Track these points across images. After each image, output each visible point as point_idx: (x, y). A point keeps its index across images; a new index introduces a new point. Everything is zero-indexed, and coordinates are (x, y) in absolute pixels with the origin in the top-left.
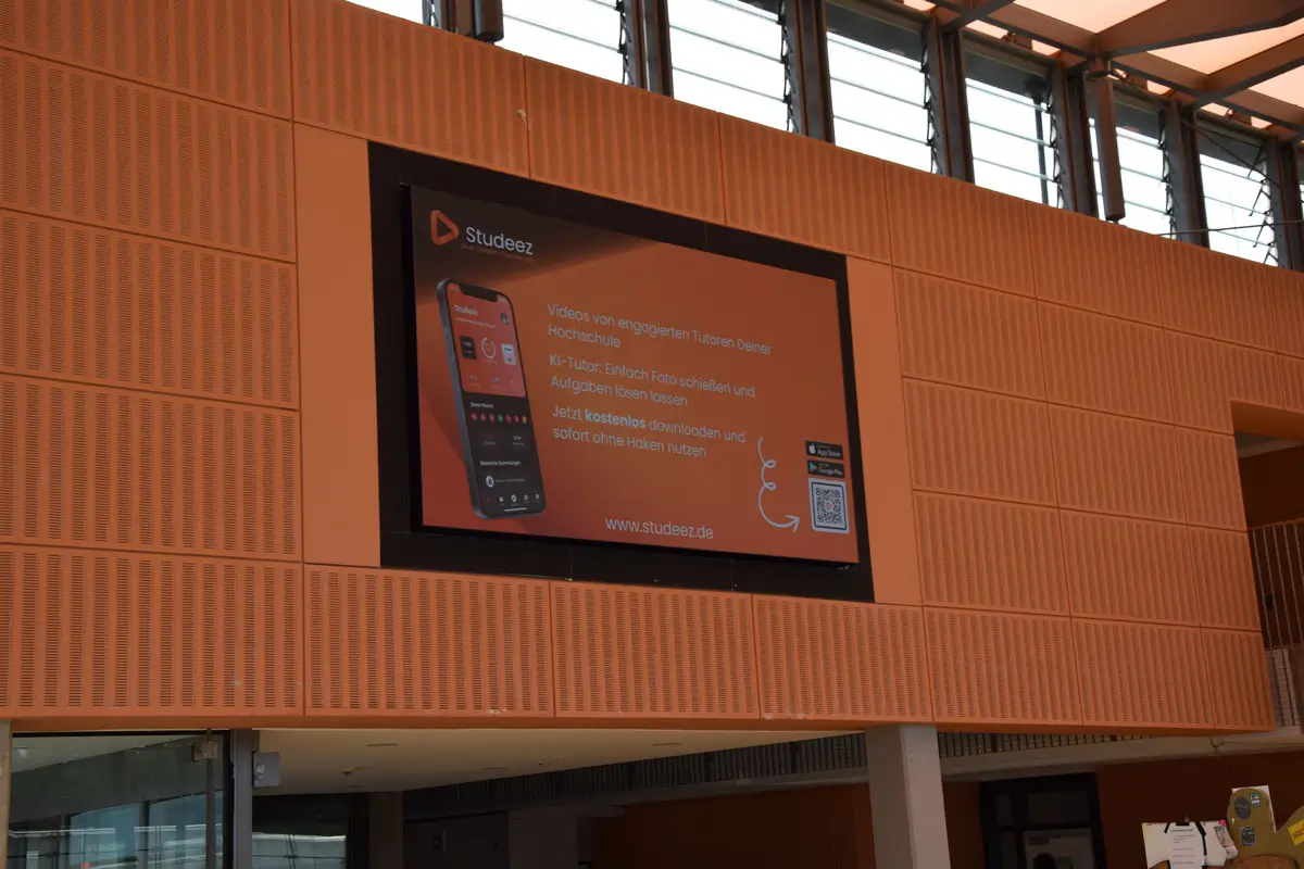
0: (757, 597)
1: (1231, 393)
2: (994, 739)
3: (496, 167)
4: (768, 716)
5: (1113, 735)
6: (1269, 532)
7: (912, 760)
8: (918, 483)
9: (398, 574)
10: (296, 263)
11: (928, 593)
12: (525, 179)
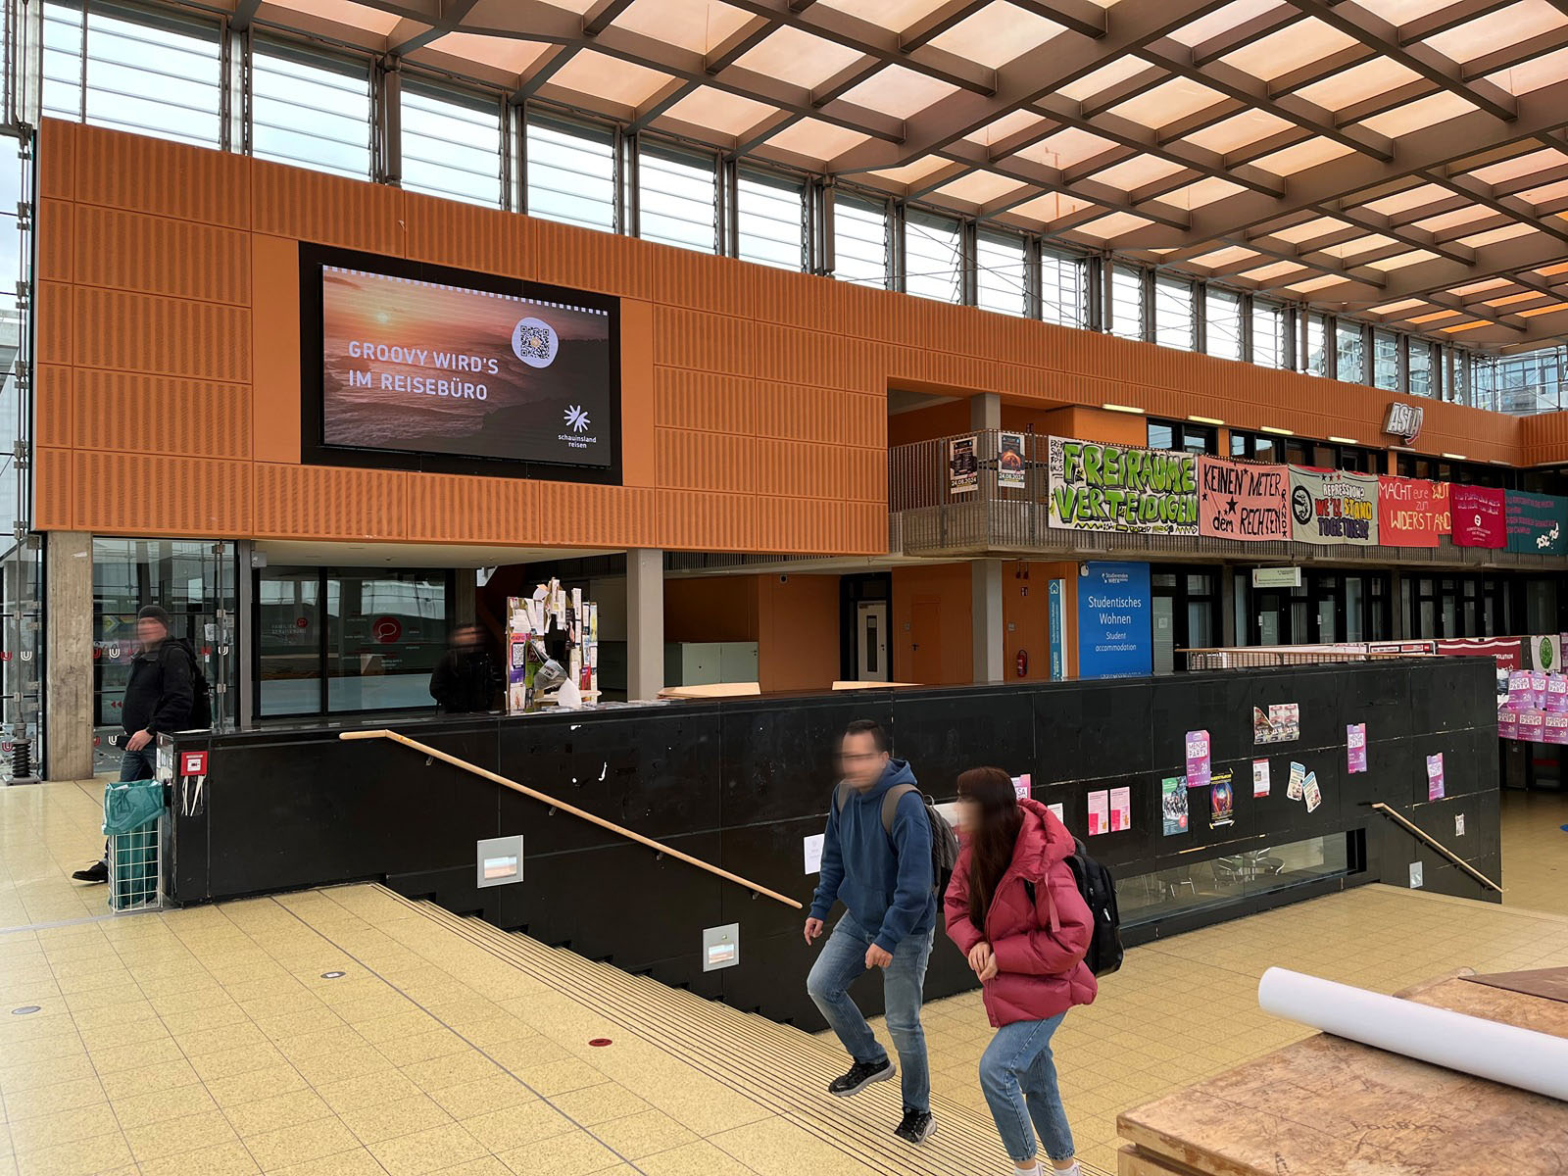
0: (542, 482)
1: (888, 373)
2: (705, 558)
3: (383, 252)
4: (546, 543)
5: (785, 557)
6: (908, 447)
7: (644, 566)
8: (659, 422)
9: (311, 468)
10: (251, 308)
11: (660, 480)
12: (402, 260)
